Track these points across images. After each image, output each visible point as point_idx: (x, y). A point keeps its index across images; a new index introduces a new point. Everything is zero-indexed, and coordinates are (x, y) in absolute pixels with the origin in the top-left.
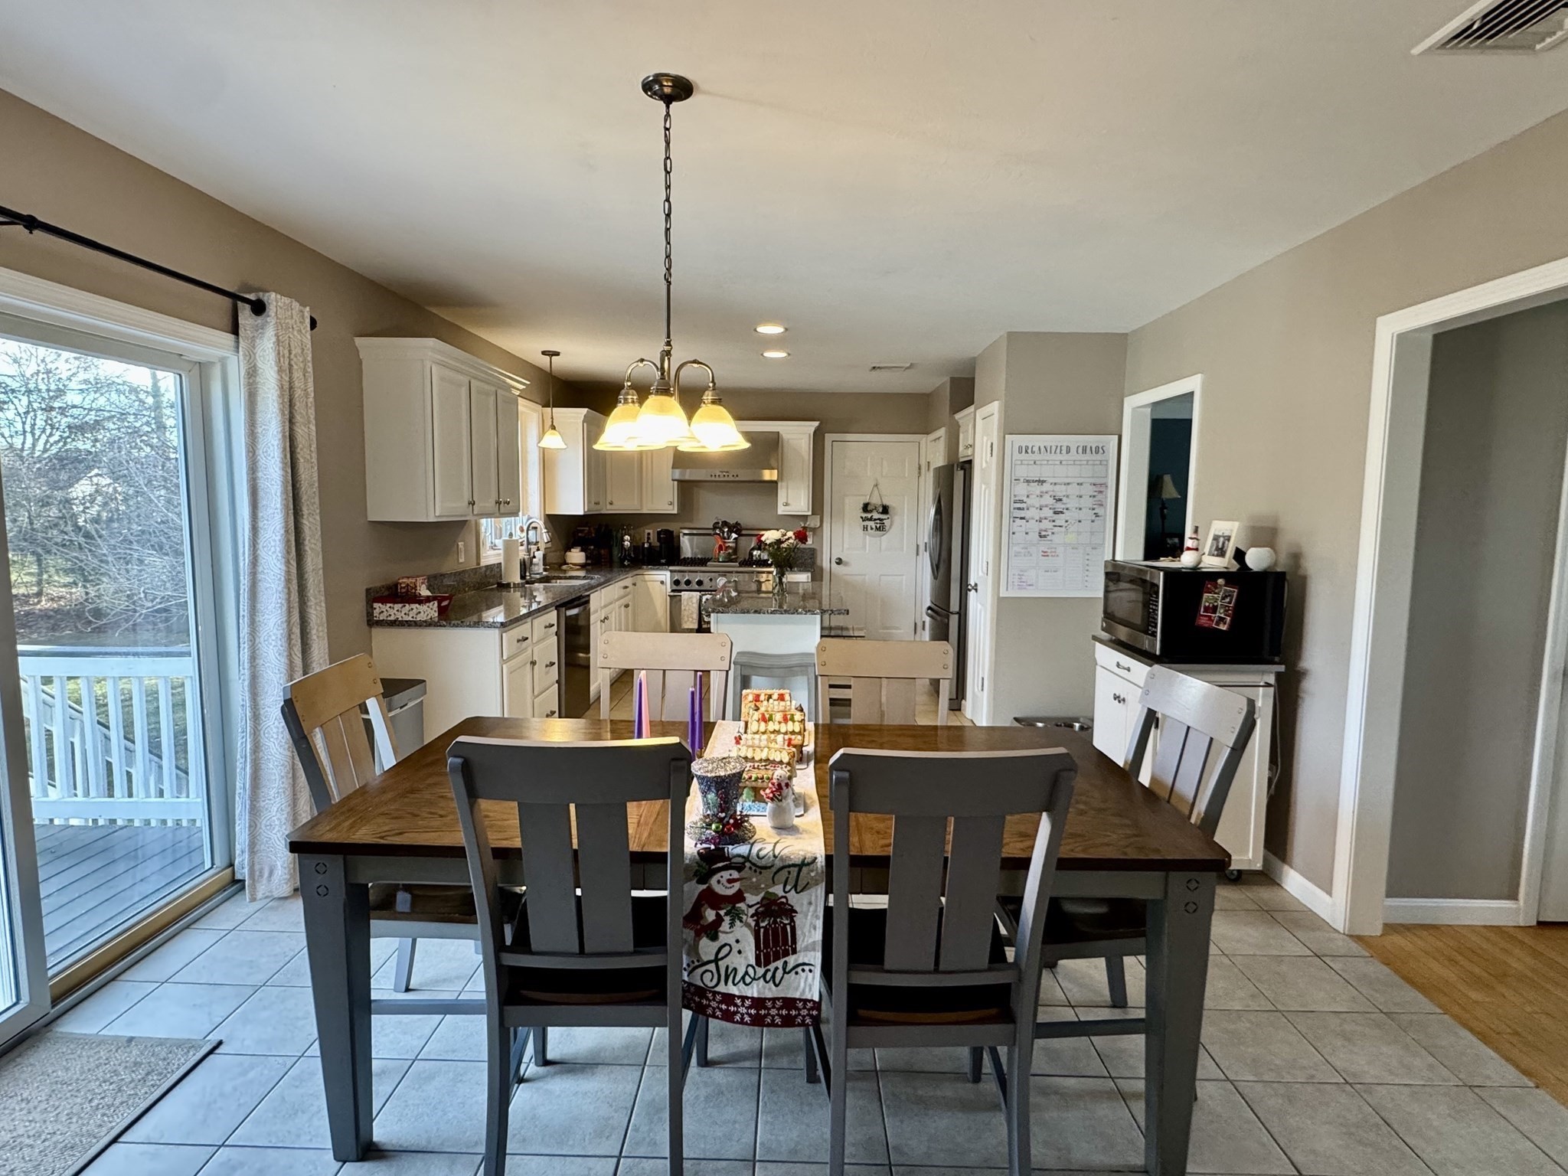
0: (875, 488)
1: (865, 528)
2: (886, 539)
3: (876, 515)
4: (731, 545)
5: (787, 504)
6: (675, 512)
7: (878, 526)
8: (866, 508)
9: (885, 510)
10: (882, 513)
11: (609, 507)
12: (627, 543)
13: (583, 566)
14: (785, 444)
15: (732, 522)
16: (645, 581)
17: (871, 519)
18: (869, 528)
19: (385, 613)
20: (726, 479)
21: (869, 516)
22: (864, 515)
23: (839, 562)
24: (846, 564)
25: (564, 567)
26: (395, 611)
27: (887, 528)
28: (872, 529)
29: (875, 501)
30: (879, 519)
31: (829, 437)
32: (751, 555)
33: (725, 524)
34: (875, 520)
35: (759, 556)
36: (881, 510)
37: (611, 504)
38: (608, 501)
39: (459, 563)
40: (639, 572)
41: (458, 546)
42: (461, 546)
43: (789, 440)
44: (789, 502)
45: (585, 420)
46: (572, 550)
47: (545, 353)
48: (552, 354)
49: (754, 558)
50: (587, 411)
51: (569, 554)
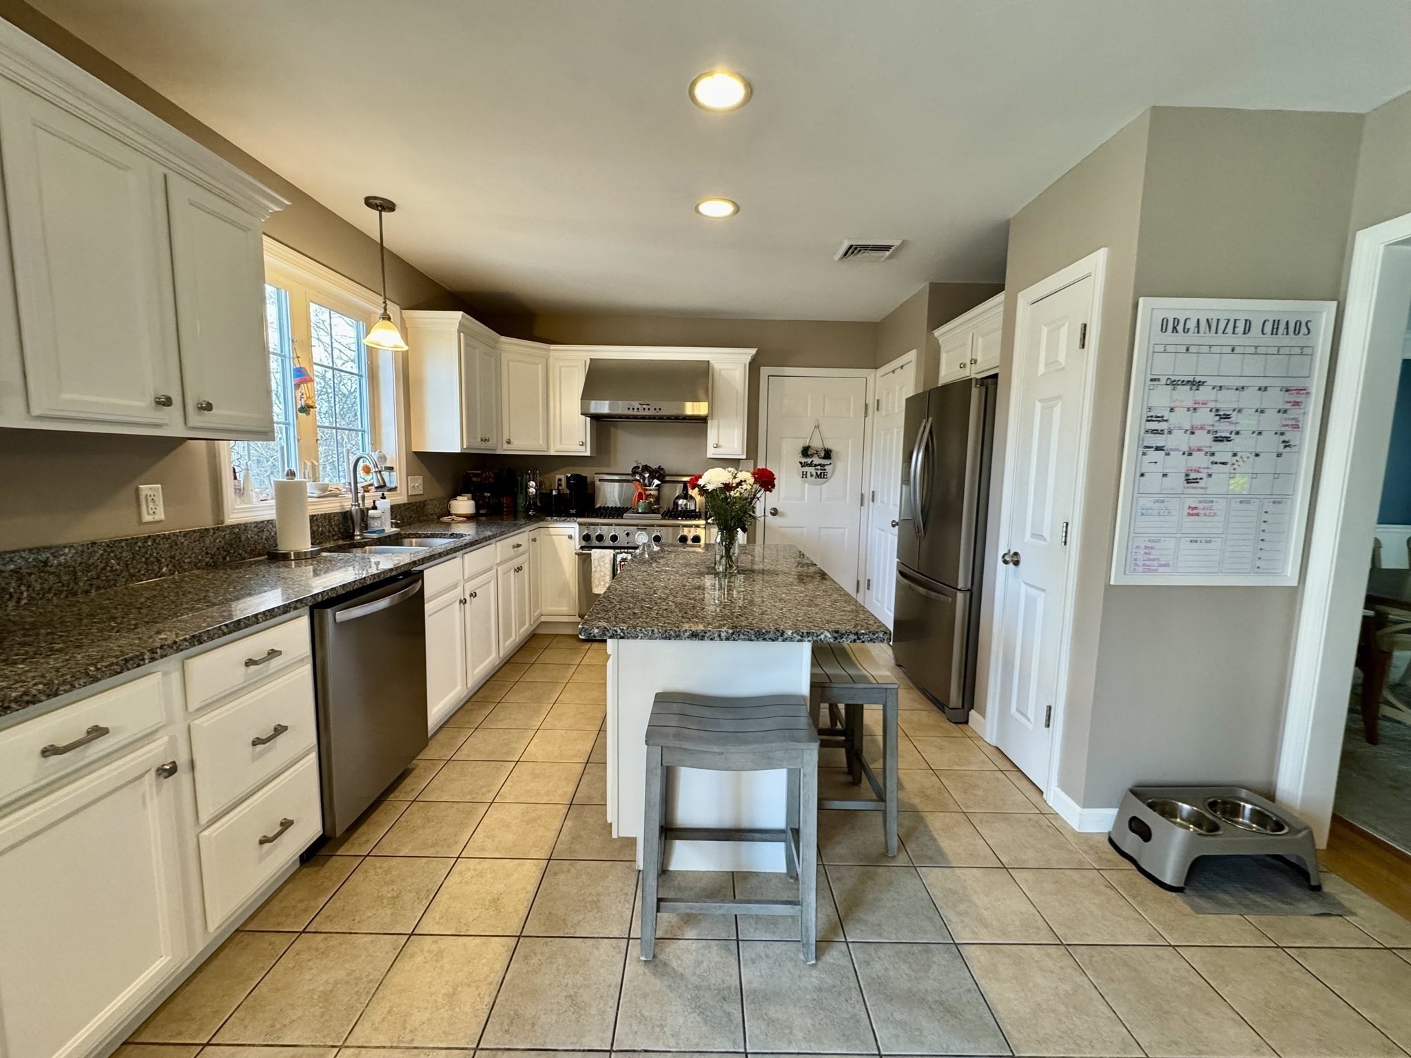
0: (817, 433)
1: (804, 475)
2: (827, 486)
3: (817, 460)
4: (652, 492)
5: (715, 446)
6: (588, 454)
7: (819, 472)
8: (806, 452)
9: (828, 454)
10: (824, 458)
11: (506, 446)
12: (532, 490)
13: (469, 518)
14: (716, 377)
15: (654, 466)
16: (551, 535)
17: (810, 465)
18: (809, 475)
20: (646, 413)
21: (809, 460)
22: (803, 460)
23: (775, 512)
24: (783, 515)
25: (446, 519)
27: (828, 476)
28: (812, 476)
29: (816, 444)
30: (820, 465)
31: (765, 371)
32: (676, 504)
33: (646, 468)
34: (816, 465)
35: (686, 505)
36: (823, 454)
37: (508, 442)
38: (505, 439)
39: (140, 522)
40: (542, 524)
41: (137, 490)
42: (149, 493)
43: (720, 370)
44: (720, 443)
45: (462, 328)
46: (458, 498)
47: (370, 202)
48: (382, 206)
49: (679, 508)
50: (463, 315)
51: (453, 503)
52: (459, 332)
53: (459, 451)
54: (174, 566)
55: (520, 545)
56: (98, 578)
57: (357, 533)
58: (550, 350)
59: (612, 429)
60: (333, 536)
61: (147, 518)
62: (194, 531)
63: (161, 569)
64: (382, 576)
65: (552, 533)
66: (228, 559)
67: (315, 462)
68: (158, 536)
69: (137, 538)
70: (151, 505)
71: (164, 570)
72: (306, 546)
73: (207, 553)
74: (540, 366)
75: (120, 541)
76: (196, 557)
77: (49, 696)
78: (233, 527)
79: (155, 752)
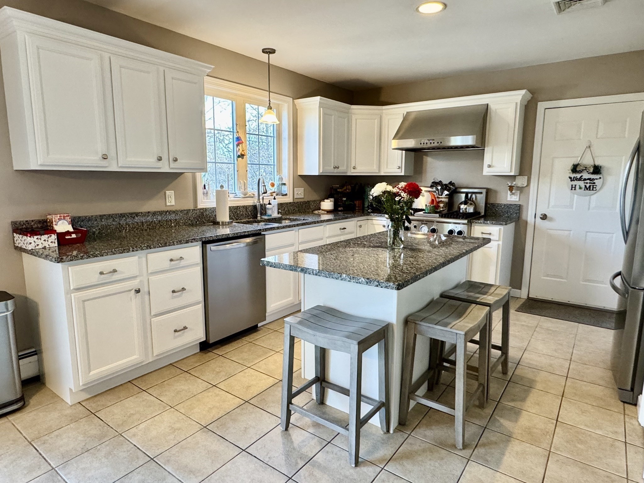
0: (588, 150)
1: (573, 188)
2: (595, 198)
3: (586, 175)
4: (443, 200)
5: (489, 166)
6: (403, 174)
7: (588, 185)
8: (575, 169)
9: (597, 170)
10: (594, 173)
11: (353, 171)
13: (329, 212)
14: (493, 115)
15: (445, 182)
16: (374, 224)
17: (580, 179)
18: (577, 187)
19: (33, 244)
20: (433, 145)
21: (578, 176)
22: (573, 176)
23: (544, 217)
24: (551, 220)
25: (316, 212)
26: (42, 241)
27: (598, 188)
28: (580, 188)
29: (588, 161)
30: (589, 179)
31: (541, 106)
32: (459, 208)
33: (440, 183)
34: (585, 180)
35: (466, 209)
36: (591, 170)
37: (354, 168)
38: (352, 166)
39: (166, 206)
40: (369, 217)
41: (165, 193)
42: (169, 194)
43: (496, 110)
44: (494, 164)
45: (321, 105)
46: (326, 200)
47: (264, 51)
48: (269, 51)
49: (461, 211)
50: (320, 99)
51: (322, 203)
52: (320, 107)
53: (317, 174)
54: (176, 224)
55: (345, 228)
56: (150, 225)
57: (259, 215)
58: (383, 110)
59: (424, 157)
60: (248, 216)
61: (168, 204)
62: (185, 210)
63: (171, 224)
64: (239, 234)
65: (374, 223)
66: (198, 223)
67: (245, 182)
68: (171, 211)
69: (164, 211)
70: (170, 199)
71: (173, 224)
72: (227, 219)
73: (189, 219)
74: (376, 120)
75: (158, 212)
76: (185, 221)
77: (101, 256)
78: (201, 209)
79: (134, 284)
